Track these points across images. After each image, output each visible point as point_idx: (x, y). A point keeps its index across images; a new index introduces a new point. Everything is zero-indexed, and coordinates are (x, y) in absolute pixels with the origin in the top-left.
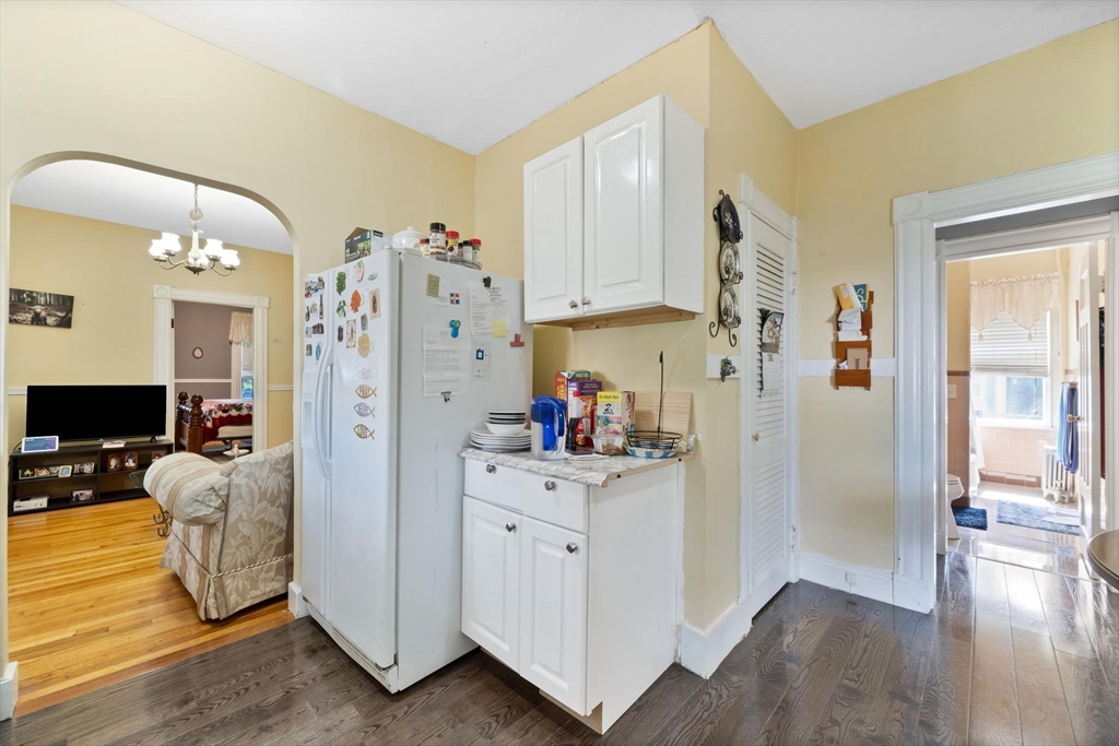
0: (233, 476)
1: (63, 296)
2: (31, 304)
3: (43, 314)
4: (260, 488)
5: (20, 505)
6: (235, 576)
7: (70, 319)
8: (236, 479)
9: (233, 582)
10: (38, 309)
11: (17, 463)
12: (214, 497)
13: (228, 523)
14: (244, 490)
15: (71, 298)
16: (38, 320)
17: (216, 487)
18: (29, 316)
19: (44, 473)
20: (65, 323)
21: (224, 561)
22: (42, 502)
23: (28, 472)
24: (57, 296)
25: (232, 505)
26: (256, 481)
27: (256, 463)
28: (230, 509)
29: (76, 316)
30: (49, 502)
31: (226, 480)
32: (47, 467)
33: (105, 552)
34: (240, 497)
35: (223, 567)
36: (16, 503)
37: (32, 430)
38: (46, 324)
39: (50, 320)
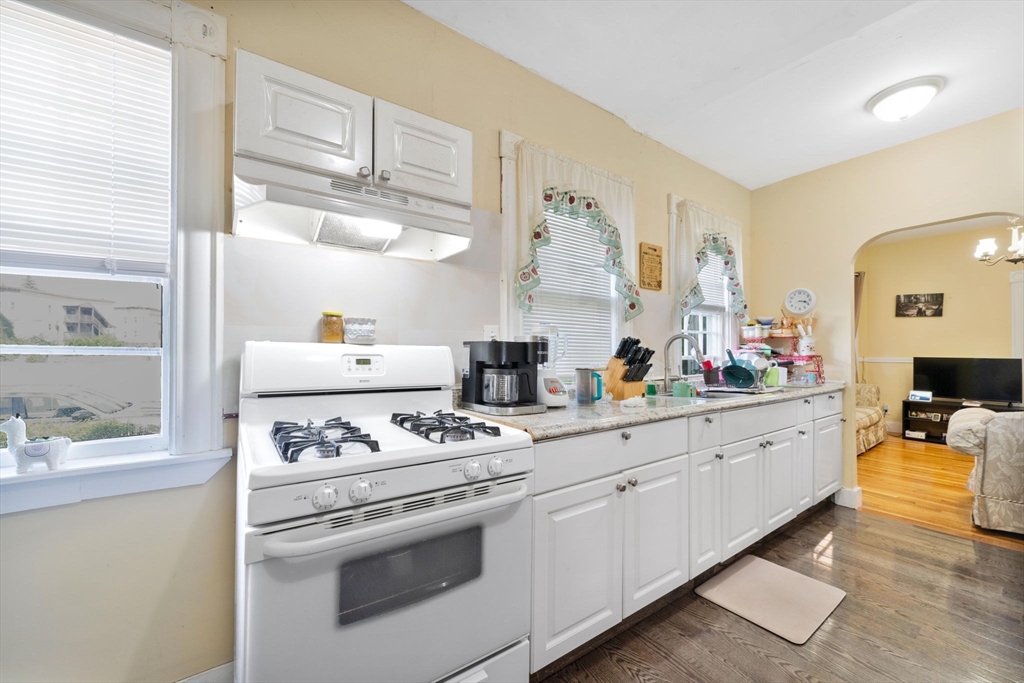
0: (989, 425)
1: (936, 295)
2: (916, 303)
3: (924, 308)
4: (1018, 440)
5: (909, 434)
6: (998, 503)
7: (941, 310)
8: (992, 428)
9: (996, 506)
10: (920, 305)
11: (908, 406)
12: (972, 436)
13: (988, 460)
14: (1001, 438)
15: (942, 295)
16: (921, 313)
17: (974, 430)
18: (915, 311)
19: (923, 416)
20: (938, 313)
21: (986, 486)
22: (922, 435)
23: (914, 413)
24: (932, 295)
25: (990, 447)
26: (1013, 434)
27: (1013, 420)
28: (988, 450)
29: (946, 307)
30: (927, 436)
31: (984, 427)
32: (925, 412)
33: (943, 471)
34: (997, 442)
35: (986, 491)
36: (907, 432)
37: (917, 386)
38: (926, 316)
39: (928, 312)
